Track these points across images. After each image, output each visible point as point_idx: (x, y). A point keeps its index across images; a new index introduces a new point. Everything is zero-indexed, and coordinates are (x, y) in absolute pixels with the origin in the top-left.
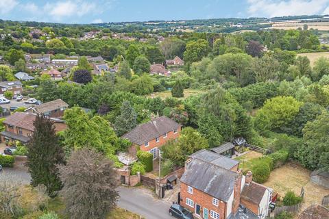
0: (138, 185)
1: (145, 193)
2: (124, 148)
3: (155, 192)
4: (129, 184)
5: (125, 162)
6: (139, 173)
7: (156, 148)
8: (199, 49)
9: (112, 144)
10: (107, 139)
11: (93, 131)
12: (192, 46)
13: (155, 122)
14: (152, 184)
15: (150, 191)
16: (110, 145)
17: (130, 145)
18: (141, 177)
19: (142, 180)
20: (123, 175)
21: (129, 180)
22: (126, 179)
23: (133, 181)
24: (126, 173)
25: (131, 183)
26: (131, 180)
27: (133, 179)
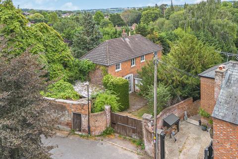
0: (106, 133)
1: (121, 151)
2: (83, 74)
3: (143, 149)
4: (89, 132)
5: (84, 94)
6: (107, 107)
7: (131, 75)
8: (153, 15)
9: (65, 66)
10: (57, 56)
11: (32, 41)
12: (147, 14)
13: (127, 40)
14: (134, 131)
15: (131, 146)
16: (60, 67)
17: (93, 68)
18: (112, 115)
19: (113, 123)
20: (77, 112)
21: (88, 123)
22: (83, 119)
23: (97, 124)
24: (82, 109)
25: (92, 128)
26: (93, 123)
27: (97, 121)
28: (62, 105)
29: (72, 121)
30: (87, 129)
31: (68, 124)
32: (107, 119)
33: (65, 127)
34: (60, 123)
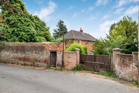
4: (63, 66)
20: (54, 50)
21: (62, 58)
22: (58, 55)
23: (70, 60)
24: (58, 47)
25: (66, 63)
26: (66, 59)
27: (69, 57)
28: (42, 46)
29: (49, 58)
30: (61, 63)
31: (45, 61)
32: (77, 58)
33: (43, 64)
34: (39, 61)
